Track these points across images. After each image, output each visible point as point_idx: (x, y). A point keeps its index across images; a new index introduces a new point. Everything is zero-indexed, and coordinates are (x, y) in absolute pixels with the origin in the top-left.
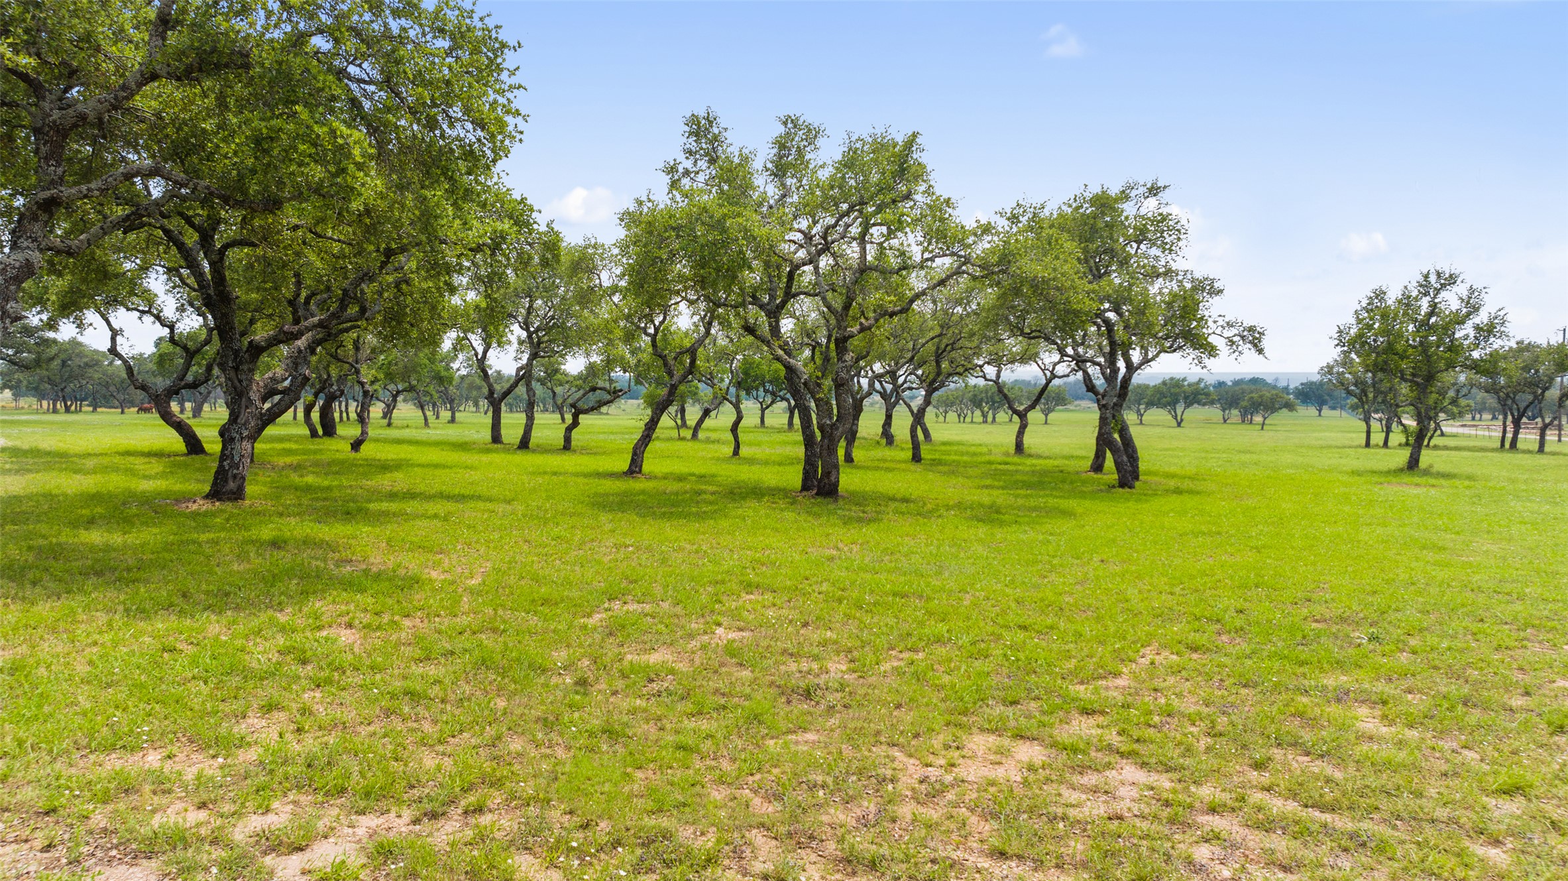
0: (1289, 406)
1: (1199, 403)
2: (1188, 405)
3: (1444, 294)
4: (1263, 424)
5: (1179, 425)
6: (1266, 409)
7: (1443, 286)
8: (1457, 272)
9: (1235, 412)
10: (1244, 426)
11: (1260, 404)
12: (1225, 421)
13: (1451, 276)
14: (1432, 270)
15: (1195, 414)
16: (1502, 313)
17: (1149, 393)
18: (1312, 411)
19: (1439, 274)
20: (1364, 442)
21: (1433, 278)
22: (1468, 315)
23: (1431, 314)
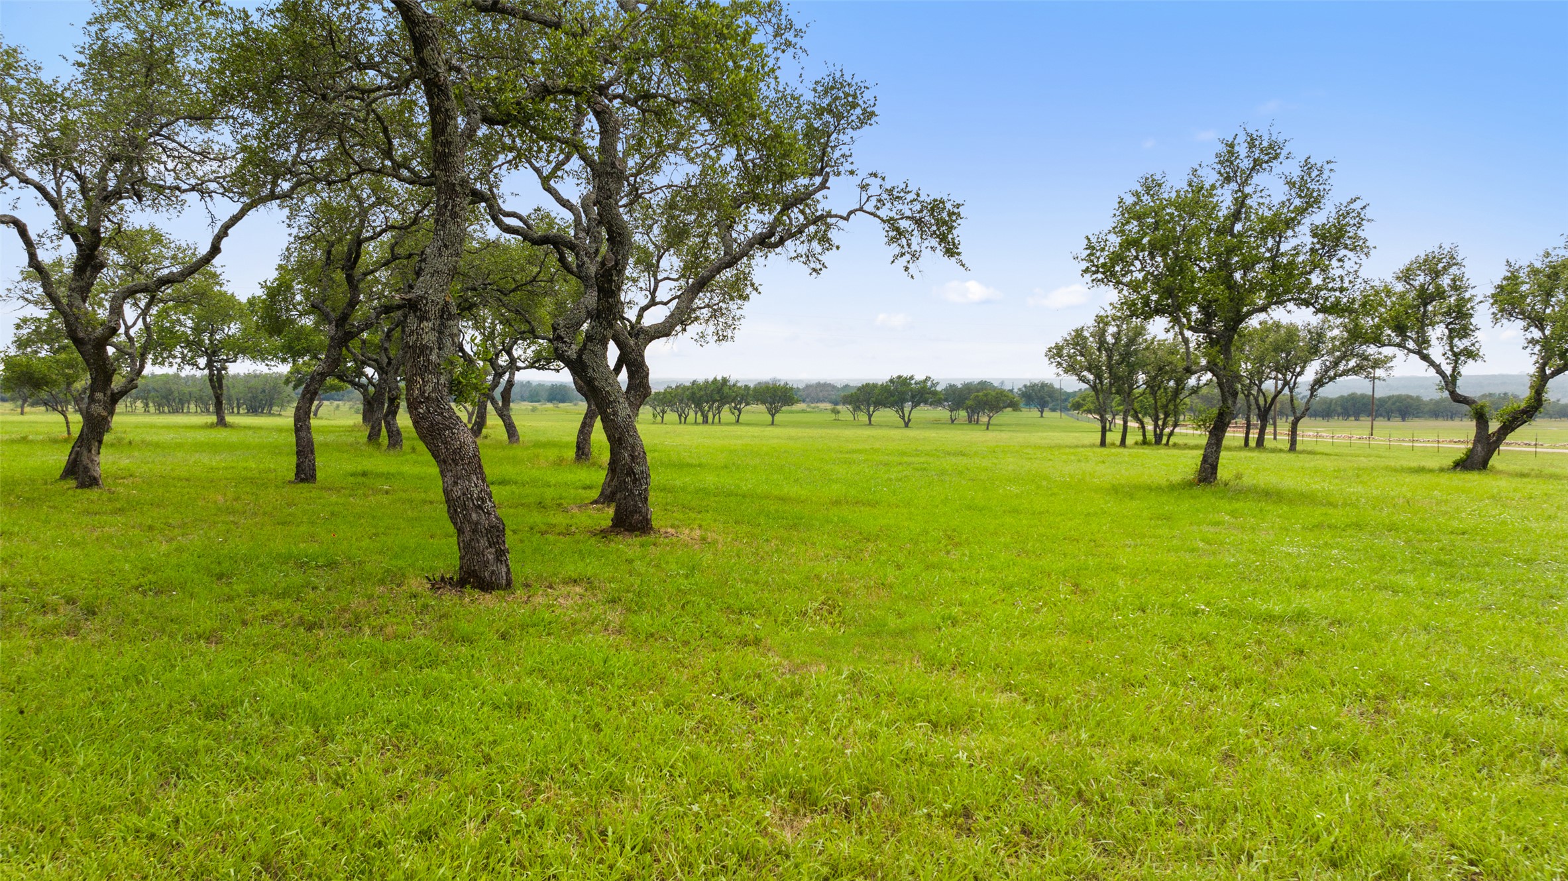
0: (1014, 406)
1: (926, 402)
2: (915, 405)
3: (1258, 179)
4: (988, 424)
5: (907, 425)
6: (991, 410)
7: (1257, 163)
8: (1281, 139)
9: (963, 414)
10: (970, 426)
11: (985, 403)
12: (953, 421)
13: (1271, 146)
14: (1242, 138)
15: (923, 413)
16: (1357, 206)
17: (877, 391)
18: (1035, 413)
19: (1252, 144)
20: (1098, 441)
21: (1242, 149)
22: (1302, 211)
23: (1236, 216)
